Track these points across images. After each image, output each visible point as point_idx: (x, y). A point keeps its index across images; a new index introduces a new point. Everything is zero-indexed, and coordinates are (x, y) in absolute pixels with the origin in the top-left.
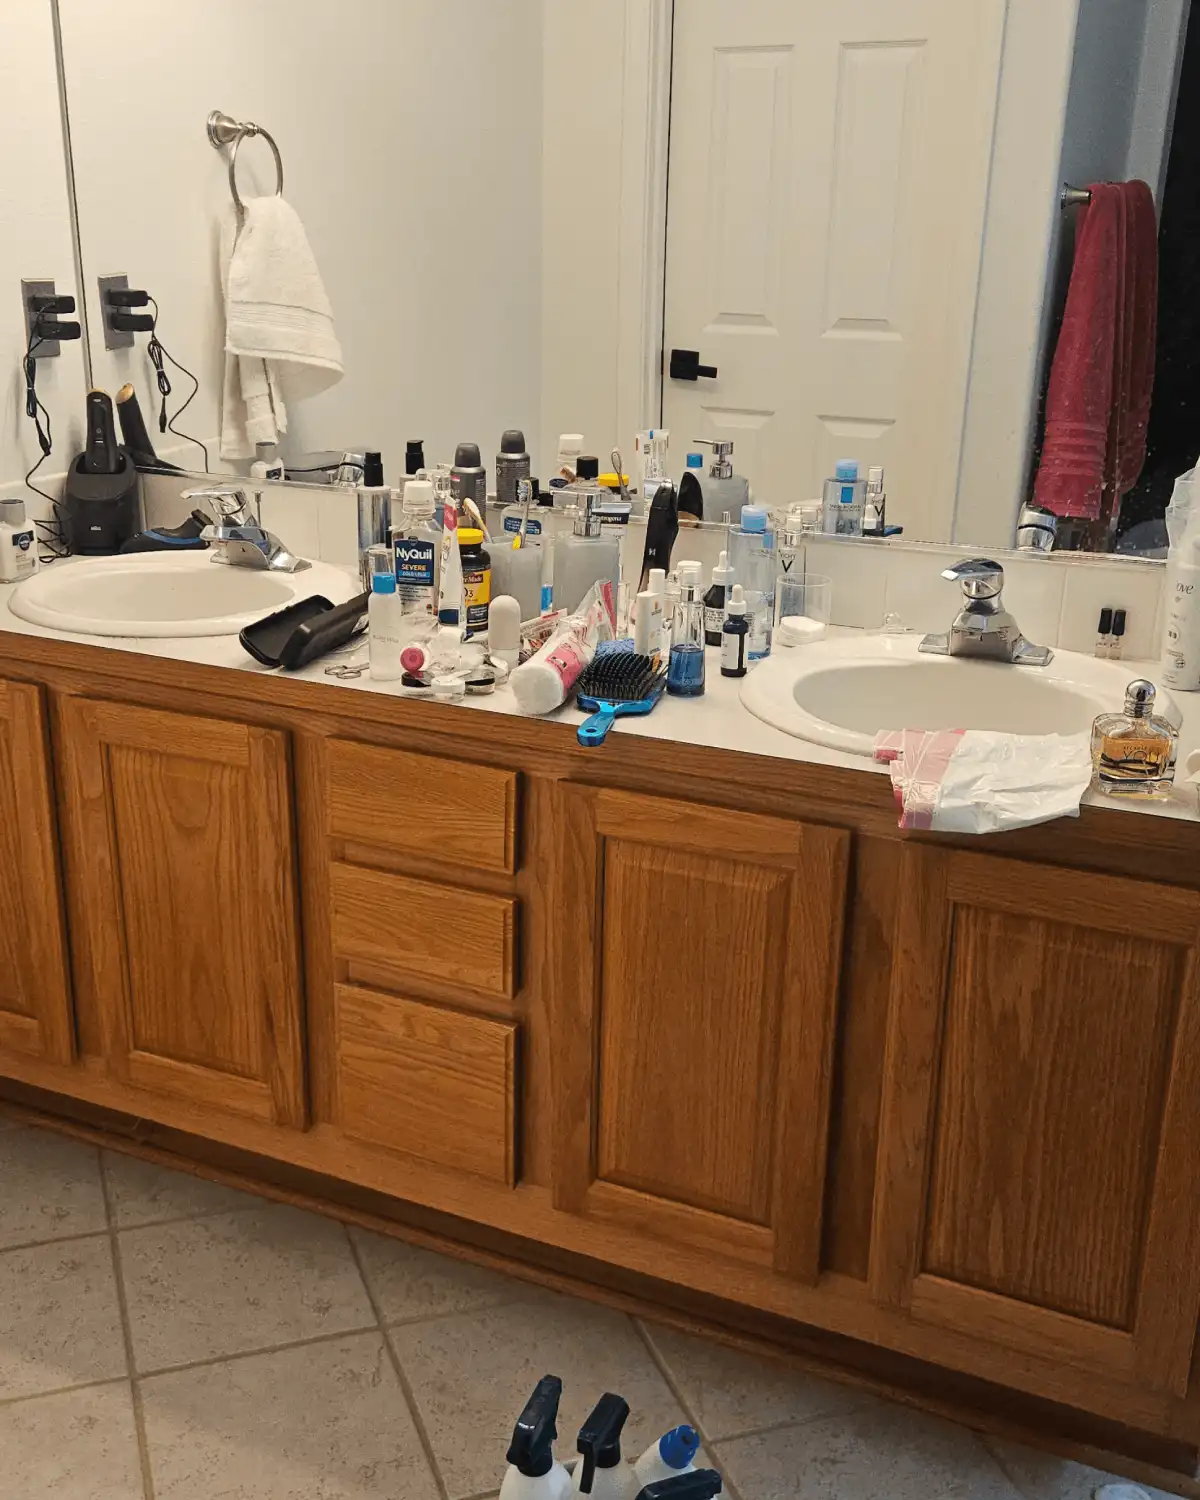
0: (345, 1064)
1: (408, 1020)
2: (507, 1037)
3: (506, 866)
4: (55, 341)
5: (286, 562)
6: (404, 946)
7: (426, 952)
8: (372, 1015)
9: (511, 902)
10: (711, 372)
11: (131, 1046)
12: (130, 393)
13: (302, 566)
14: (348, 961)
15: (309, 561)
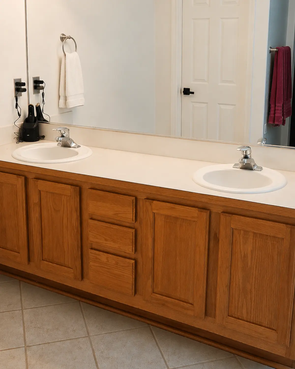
0: (91, 267)
1: (107, 258)
2: (133, 263)
3: (133, 221)
4: (21, 93)
5: (75, 146)
6: (106, 240)
7: (112, 242)
8: (98, 257)
9: (134, 230)
10: (193, 93)
11: (41, 260)
12: (39, 105)
13: (79, 146)
14: (92, 244)
15: (80, 145)
